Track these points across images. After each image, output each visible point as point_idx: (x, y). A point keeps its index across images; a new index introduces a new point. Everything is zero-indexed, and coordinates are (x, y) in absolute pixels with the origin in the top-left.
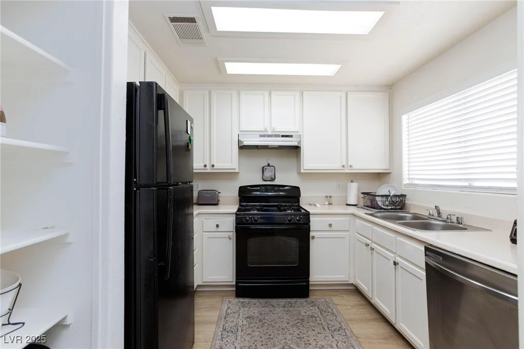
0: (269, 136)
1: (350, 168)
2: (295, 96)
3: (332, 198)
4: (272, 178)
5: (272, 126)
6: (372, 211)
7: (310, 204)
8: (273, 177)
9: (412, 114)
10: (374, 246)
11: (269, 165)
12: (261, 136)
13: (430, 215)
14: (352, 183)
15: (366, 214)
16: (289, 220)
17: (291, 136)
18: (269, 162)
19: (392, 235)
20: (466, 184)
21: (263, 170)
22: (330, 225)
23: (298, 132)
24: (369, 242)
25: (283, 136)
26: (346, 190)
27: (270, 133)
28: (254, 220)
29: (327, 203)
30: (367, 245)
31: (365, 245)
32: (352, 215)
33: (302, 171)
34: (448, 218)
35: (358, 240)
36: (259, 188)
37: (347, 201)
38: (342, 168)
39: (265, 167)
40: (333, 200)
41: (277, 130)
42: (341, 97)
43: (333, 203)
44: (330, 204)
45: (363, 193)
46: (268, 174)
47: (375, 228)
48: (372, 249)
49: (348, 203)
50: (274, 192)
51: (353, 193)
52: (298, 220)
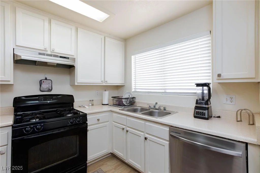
0: (48, 55)
1: (106, 83)
2: (71, 29)
3: (94, 101)
4: (49, 89)
5: (52, 47)
6: (121, 108)
7: (80, 107)
8: (51, 88)
9: (137, 56)
10: (128, 129)
11: (46, 79)
12: (40, 54)
13: (149, 107)
14: (105, 92)
15: (119, 110)
16: (71, 123)
17: (68, 58)
18: (47, 77)
19: (143, 122)
20: (163, 91)
21: (41, 82)
22: (98, 120)
23: (73, 56)
24: (124, 127)
25: (61, 57)
26: (102, 96)
27: (49, 53)
28: (37, 129)
29: (91, 105)
30: (123, 129)
31: (122, 129)
32: (110, 111)
33: (76, 84)
34: (159, 108)
35: (115, 126)
36: (38, 98)
37: (102, 103)
38: (102, 83)
39: (43, 81)
40: (94, 103)
41: (56, 51)
42: (102, 38)
43: (94, 104)
44: (92, 105)
45: (112, 97)
46: (45, 86)
47: (128, 118)
48: (127, 131)
49: (103, 103)
50: (52, 100)
51: (106, 97)
52: (79, 121)
